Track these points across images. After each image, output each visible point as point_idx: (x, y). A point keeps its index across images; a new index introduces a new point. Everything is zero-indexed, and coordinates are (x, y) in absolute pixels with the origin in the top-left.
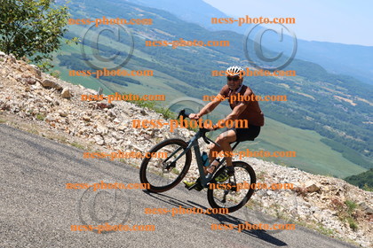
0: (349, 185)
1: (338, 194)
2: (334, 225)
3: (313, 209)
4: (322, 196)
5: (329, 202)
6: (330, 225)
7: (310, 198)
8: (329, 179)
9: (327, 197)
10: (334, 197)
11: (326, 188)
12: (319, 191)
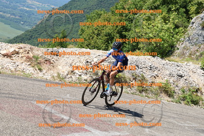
0: (33, 47)
1: (28, 53)
2: (30, 70)
3: (17, 64)
4: (20, 56)
5: (25, 58)
6: (28, 71)
7: (14, 58)
8: (22, 45)
9: (23, 56)
10: (27, 55)
11: (21, 51)
12: (18, 53)
